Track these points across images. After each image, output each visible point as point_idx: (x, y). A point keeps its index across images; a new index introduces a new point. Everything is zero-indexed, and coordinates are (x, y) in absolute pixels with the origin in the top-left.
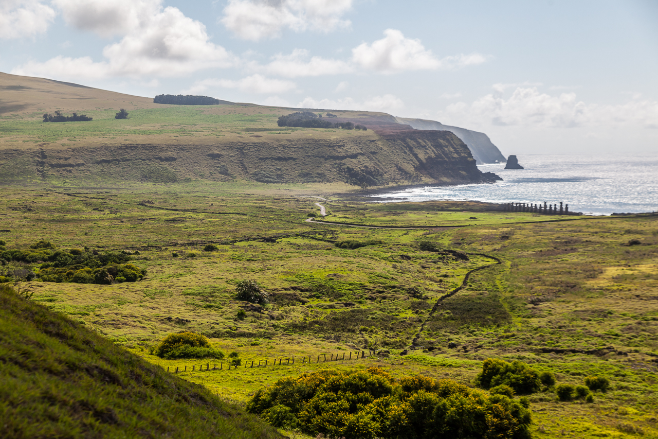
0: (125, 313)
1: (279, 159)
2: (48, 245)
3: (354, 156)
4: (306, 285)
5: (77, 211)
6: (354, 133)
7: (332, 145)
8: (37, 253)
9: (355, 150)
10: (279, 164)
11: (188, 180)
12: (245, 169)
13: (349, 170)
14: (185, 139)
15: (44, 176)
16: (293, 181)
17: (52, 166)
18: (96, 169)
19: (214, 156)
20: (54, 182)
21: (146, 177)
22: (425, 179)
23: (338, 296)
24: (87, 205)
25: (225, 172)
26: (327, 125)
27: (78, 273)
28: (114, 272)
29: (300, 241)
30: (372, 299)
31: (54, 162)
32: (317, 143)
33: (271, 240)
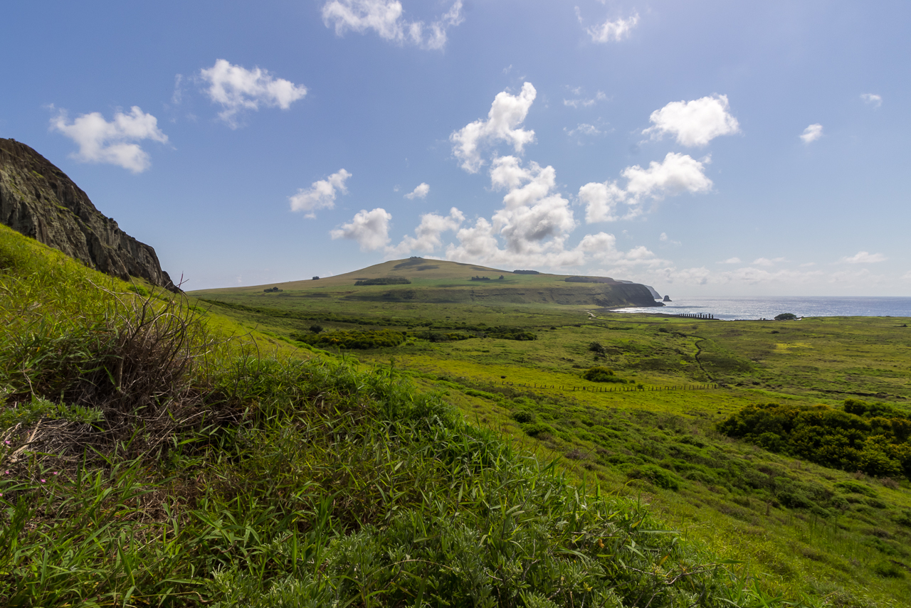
0: (541, 354)
1: (567, 295)
2: (484, 324)
3: (599, 294)
4: (620, 345)
5: (490, 313)
6: (598, 284)
7: (590, 289)
8: (481, 327)
9: (600, 291)
10: (567, 297)
11: (530, 303)
12: (553, 298)
13: (597, 300)
14: (528, 286)
15: (473, 300)
16: (573, 304)
17: (477, 296)
18: (493, 298)
19: (540, 293)
20: (477, 302)
21: (513, 301)
22: (631, 304)
23: (639, 351)
24: (494, 310)
25: (545, 300)
26: (586, 282)
27: (506, 335)
28: (524, 336)
29: (591, 327)
30: (657, 354)
31: (477, 295)
32: (583, 289)
33: (578, 326)
